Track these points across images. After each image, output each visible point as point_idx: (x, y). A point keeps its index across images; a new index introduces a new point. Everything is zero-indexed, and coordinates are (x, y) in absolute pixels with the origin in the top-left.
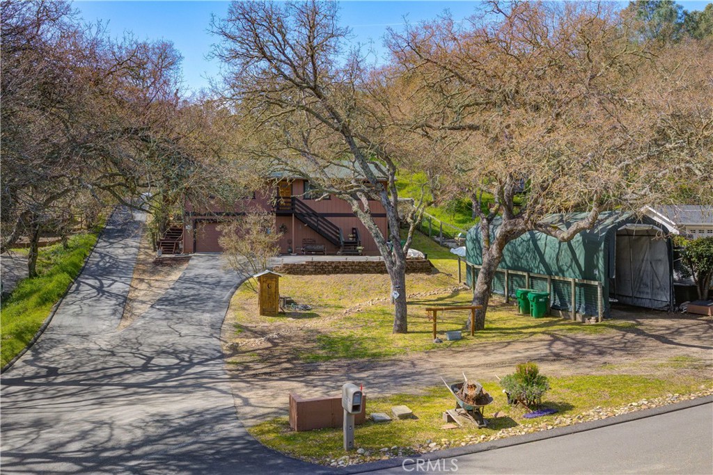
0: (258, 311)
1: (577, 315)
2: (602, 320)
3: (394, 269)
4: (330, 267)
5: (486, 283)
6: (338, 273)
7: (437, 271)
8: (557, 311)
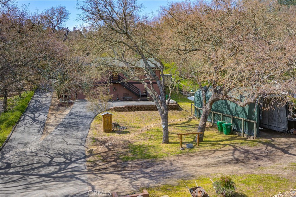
0: (103, 130)
1: (245, 135)
2: (256, 139)
3: (163, 114)
4: (135, 108)
5: (204, 121)
6: (138, 110)
7: (182, 109)
8: (235, 132)
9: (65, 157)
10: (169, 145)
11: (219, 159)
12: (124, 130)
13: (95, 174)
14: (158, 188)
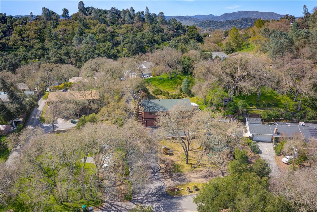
0: (163, 153)
9: (153, 170)
10: (188, 165)
11: (201, 175)
12: (172, 153)
13: (164, 179)
14: (181, 185)
